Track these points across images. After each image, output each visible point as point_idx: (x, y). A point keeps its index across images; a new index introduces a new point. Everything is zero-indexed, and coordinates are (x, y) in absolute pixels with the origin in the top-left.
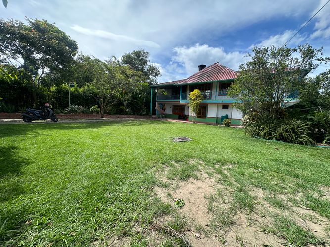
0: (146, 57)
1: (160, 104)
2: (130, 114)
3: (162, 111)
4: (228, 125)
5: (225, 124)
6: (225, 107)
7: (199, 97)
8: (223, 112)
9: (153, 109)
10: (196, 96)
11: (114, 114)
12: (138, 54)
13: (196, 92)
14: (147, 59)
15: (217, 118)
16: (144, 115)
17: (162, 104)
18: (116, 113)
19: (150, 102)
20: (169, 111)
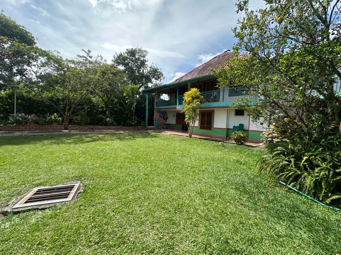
0: (144, 57)
1: (159, 112)
2: (112, 125)
3: (163, 121)
4: (240, 141)
5: (236, 140)
6: (239, 112)
7: (197, 98)
8: (236, 121)
9: (149, 119)
10: (192, 97)
11: (86, 124)
12: (132, 53)
13: (194, 91)
14: (145, 59)
15: (228, 129)
16: (132, 126)
17: (162, 112)
18: (91, 124)
19: (145, 110)
20: (172, 120)
